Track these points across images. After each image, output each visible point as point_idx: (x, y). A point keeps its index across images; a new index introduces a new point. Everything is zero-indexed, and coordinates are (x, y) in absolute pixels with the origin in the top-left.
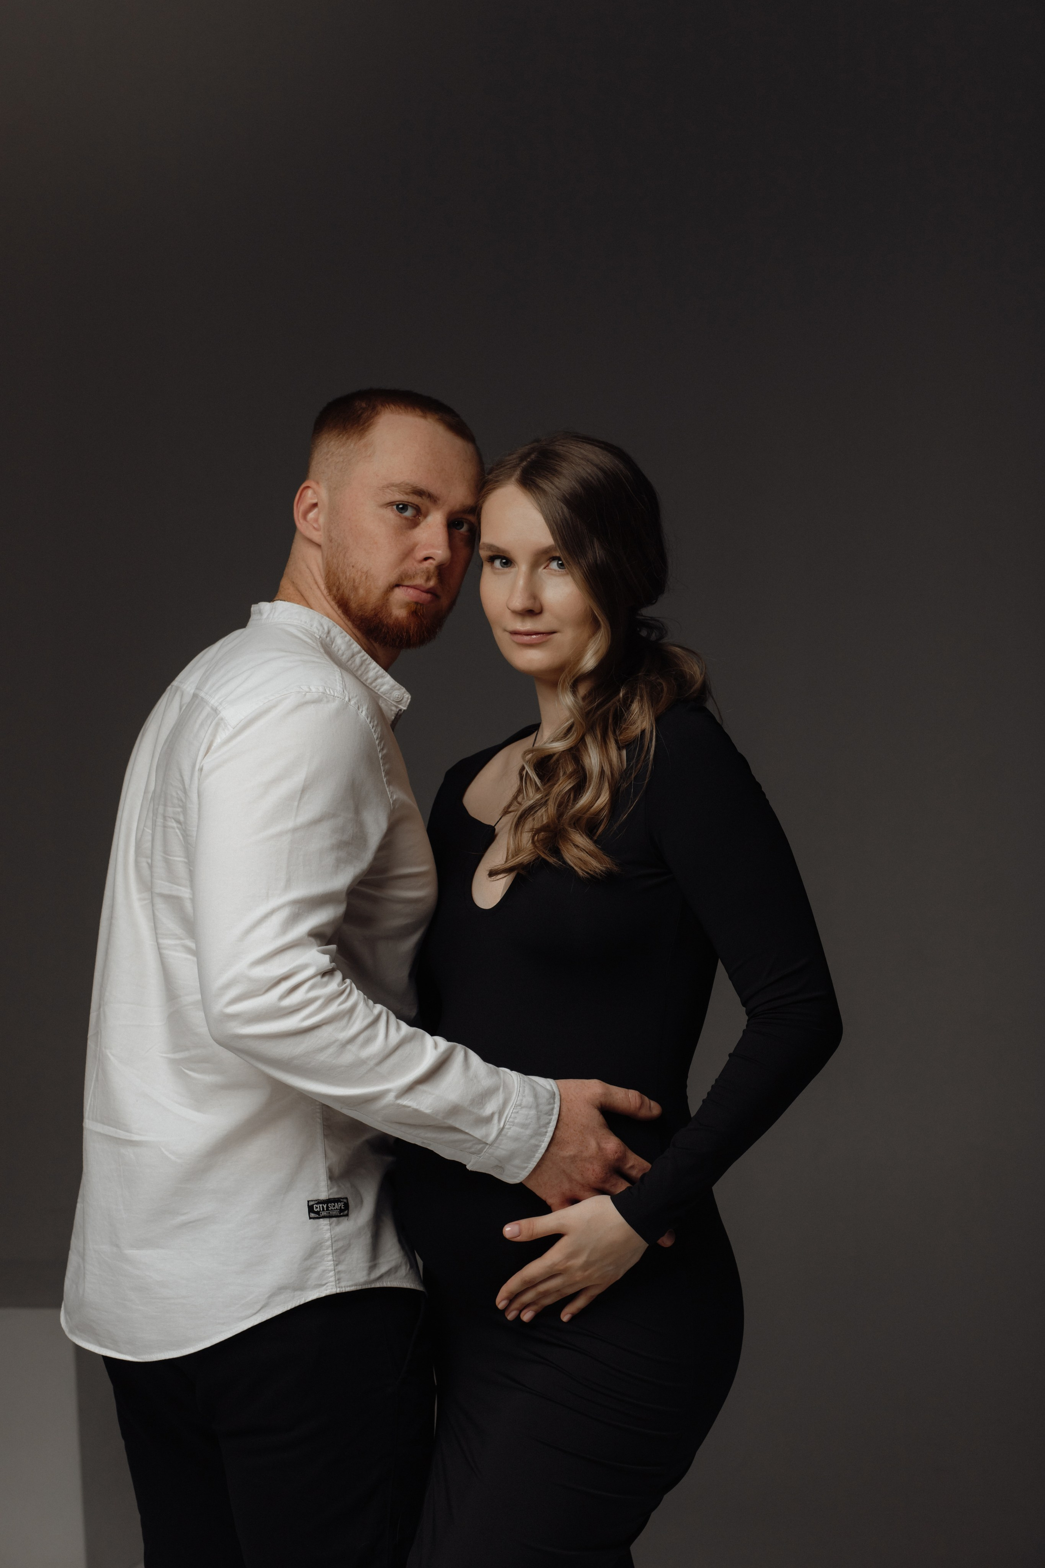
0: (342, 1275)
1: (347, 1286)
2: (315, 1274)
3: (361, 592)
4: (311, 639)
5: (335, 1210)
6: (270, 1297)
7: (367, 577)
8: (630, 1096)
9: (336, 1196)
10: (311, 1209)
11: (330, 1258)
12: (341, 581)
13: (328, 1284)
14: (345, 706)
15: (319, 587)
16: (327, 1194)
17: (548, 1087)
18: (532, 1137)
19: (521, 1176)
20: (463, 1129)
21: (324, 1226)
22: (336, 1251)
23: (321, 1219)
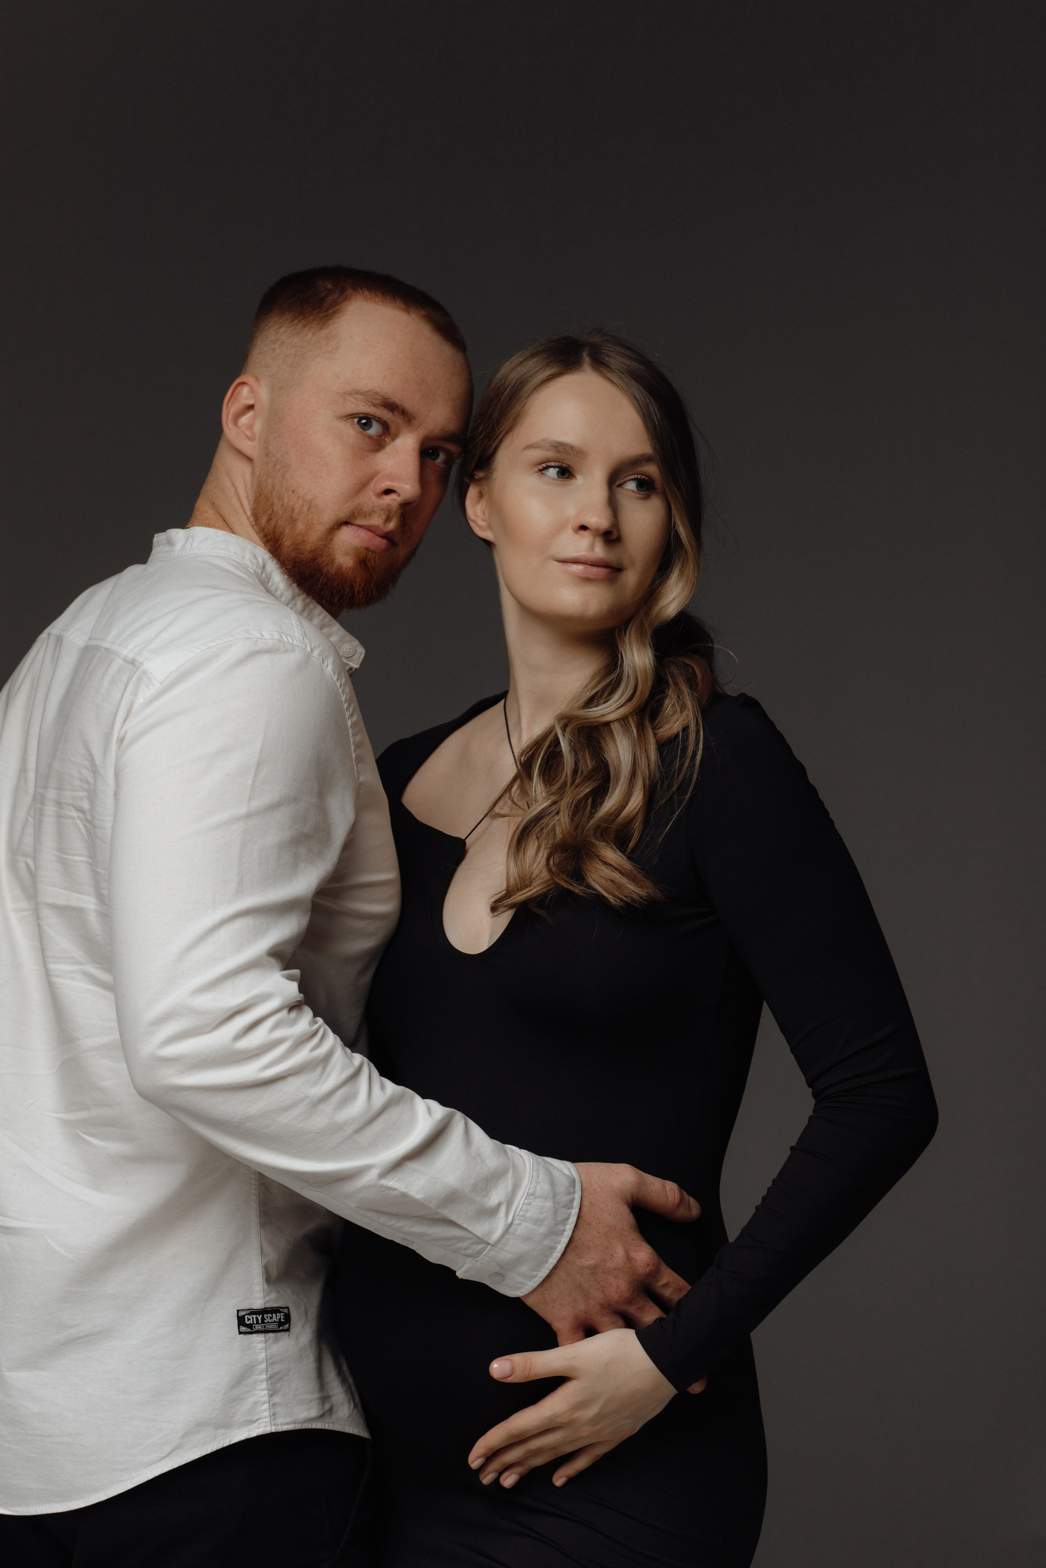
0: (278, 1409)
1: (283, 1425)
2: (245, 1407)
3: (300, 526)
4: (247, 575)
5: (272, 1322)
6: (183, 1436)
7: (309, 508)
8: (667, 1188)
9: (274, 1305)
10: (241, 1321)
11: (264, 1385)
12: (276, 509)
13: (261, 1420)
14: (308, 657)
15: (245, 513)
16: (263, 1302)
17: (566, 1171)
18: (546, 1236)
19: (526, 1287)
20: (460, 1222)
21: (258, 1343)
22: (271, 1378)
23: (254, 1335)
